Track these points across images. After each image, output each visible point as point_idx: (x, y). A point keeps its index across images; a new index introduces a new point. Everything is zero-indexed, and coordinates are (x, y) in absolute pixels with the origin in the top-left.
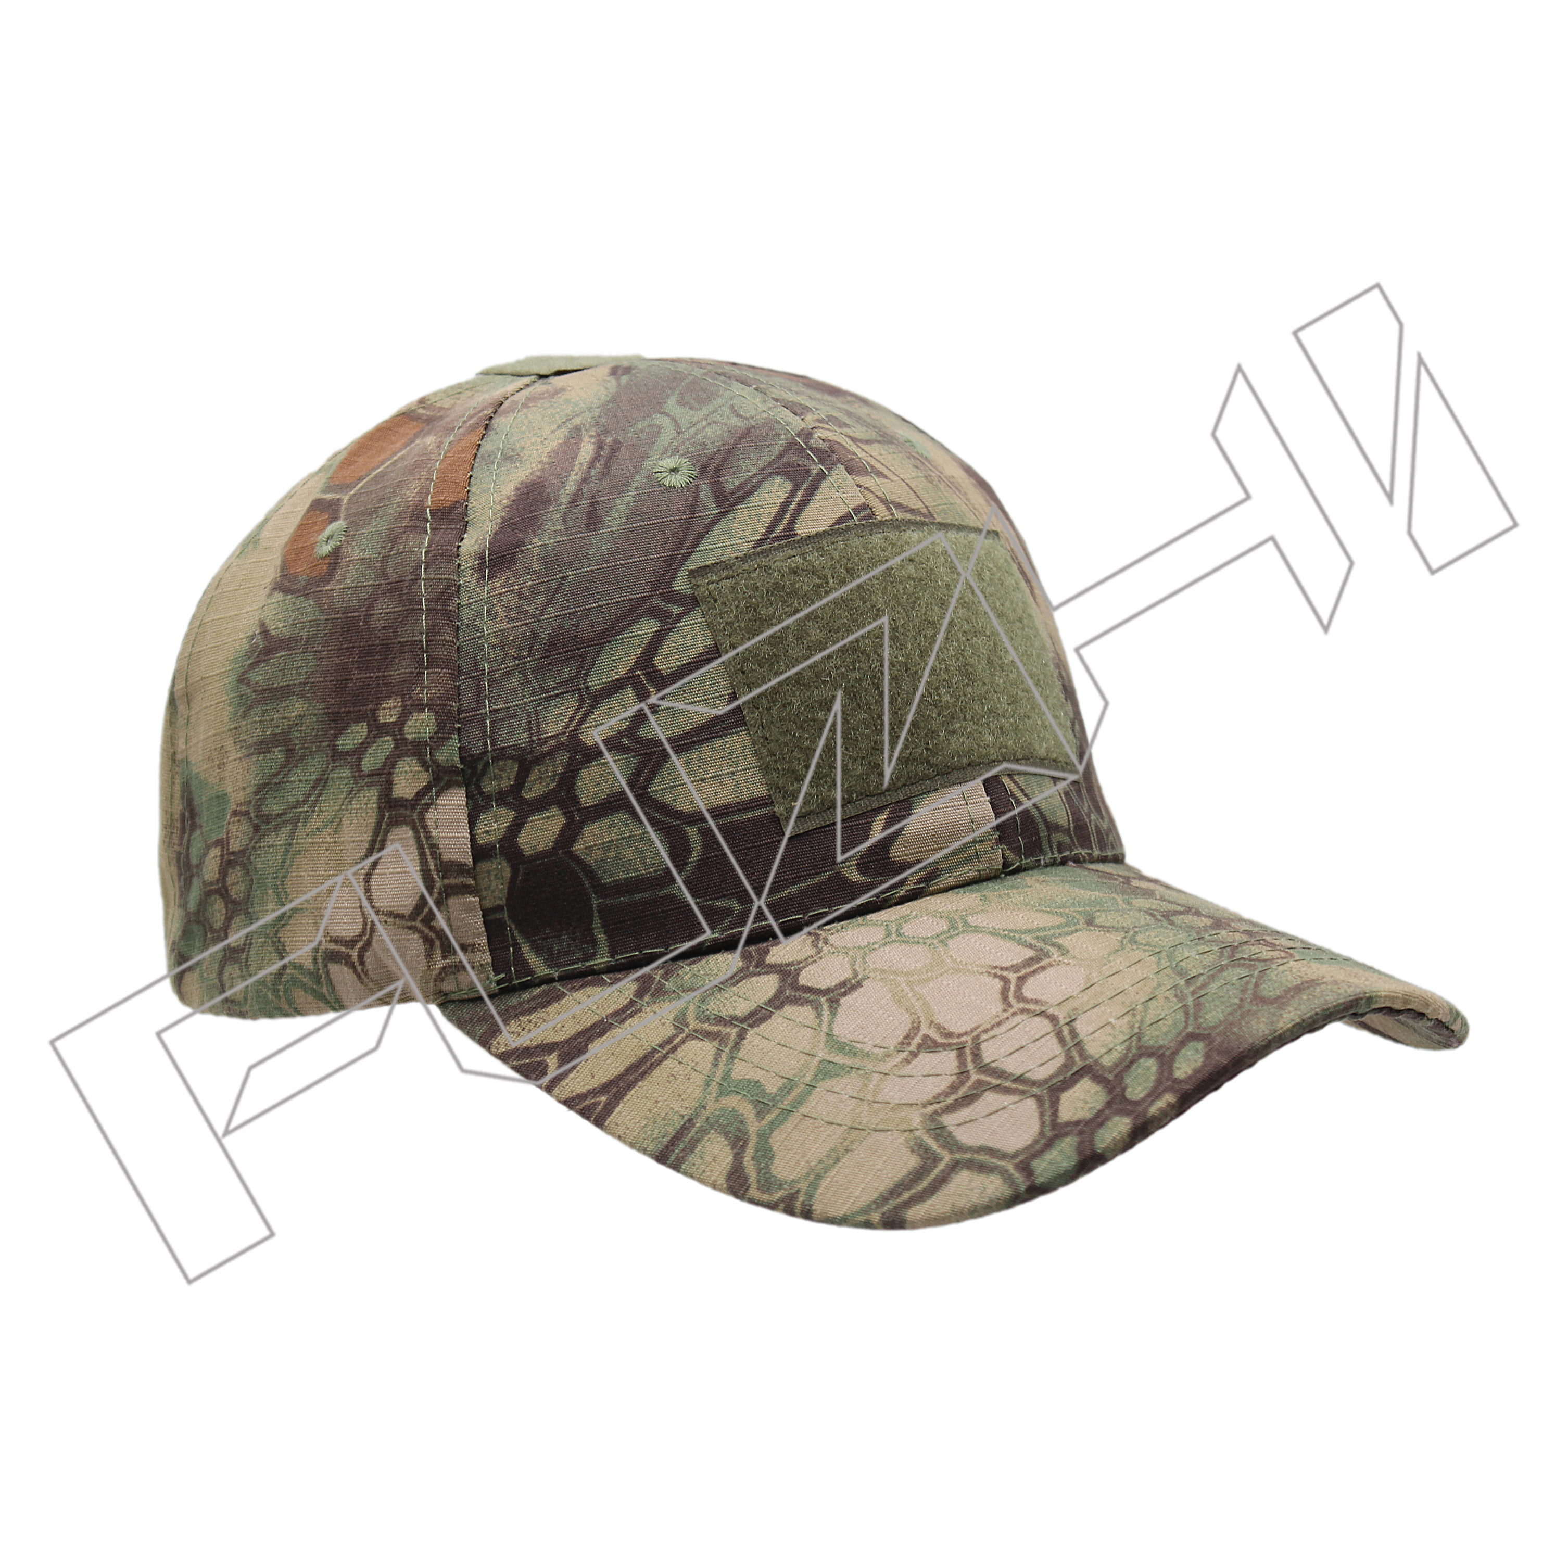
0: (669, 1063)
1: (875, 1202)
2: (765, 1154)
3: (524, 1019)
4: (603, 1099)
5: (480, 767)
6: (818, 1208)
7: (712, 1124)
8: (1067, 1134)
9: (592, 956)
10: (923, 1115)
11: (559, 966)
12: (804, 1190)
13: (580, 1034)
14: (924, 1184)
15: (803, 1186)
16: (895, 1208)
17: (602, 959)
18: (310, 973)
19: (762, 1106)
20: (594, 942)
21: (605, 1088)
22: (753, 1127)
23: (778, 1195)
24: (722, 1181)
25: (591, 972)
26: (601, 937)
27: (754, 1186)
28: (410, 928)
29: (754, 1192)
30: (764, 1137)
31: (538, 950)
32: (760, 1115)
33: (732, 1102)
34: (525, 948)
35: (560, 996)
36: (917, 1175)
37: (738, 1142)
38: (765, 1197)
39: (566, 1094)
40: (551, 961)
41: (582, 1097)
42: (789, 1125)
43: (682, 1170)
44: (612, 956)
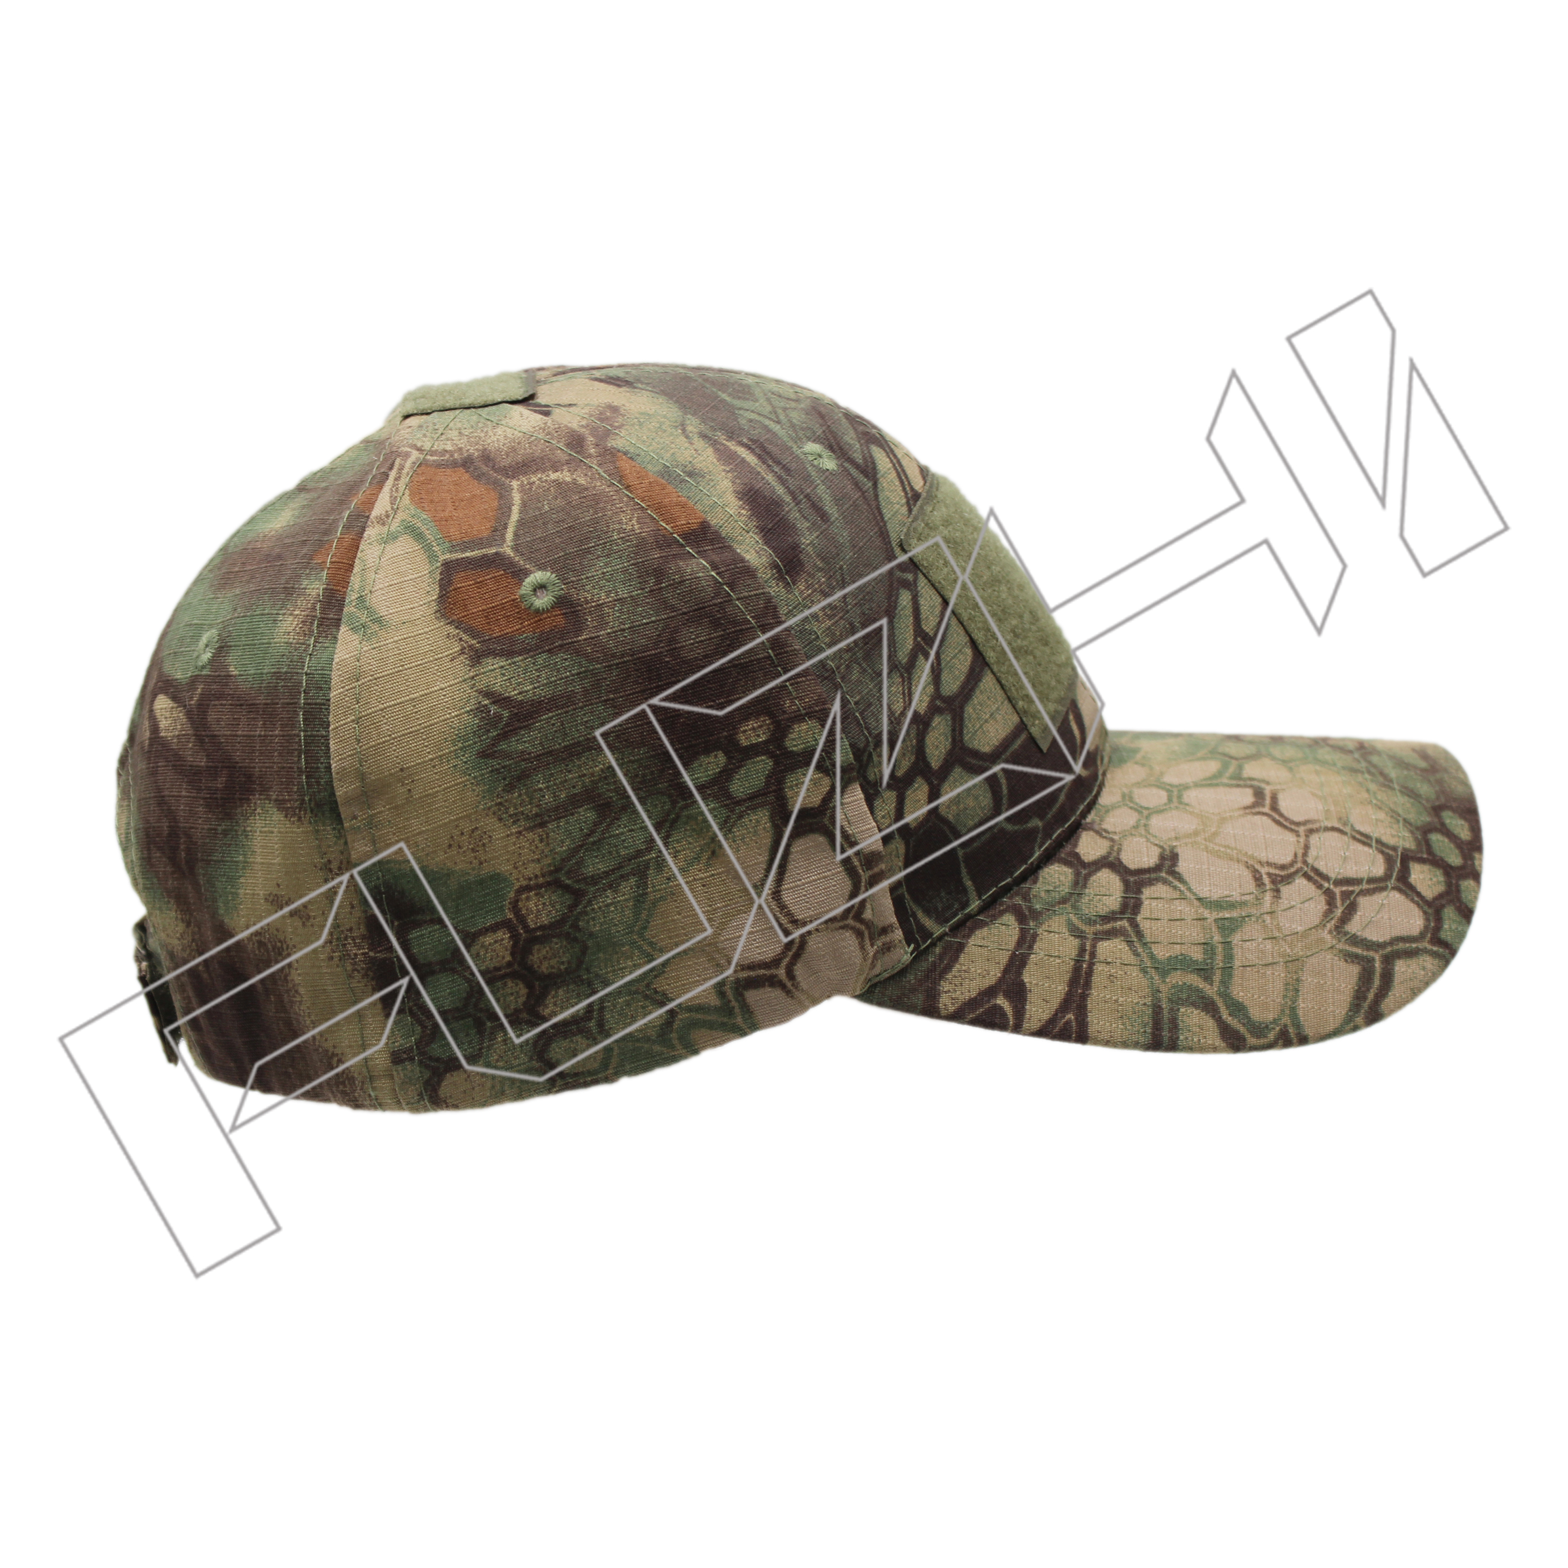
0: (1098, 968)
1: (1350, 1010)
2: (1238, 1008)
3: (949, 976)
4: (1070, 1016)
5: (865, 758)
6: (1309, 1031)
7: (1176, 1002)
8: (1443, 906)
9: (965, 905)
10: (1330, 932)
11: (947, 921)
12: (1289, 1022)
13: (1006, 971)
14: (1377, 982)
15: (1286, 1020)
16: (1370, 1008)
17: (975, 905)
18: (717, 1009)
19: (1205, 972)
20: (965, 891)
21: (1065, 1006)
22: (1211, 991)
23: (1272, 1036)
24: (1219, 1042)
25: (969, 917)
26: (969, 883)
27: (1248, 1036)
28: (842, 928)
29: (1251, 1041)
30: (1225, 996)
31: (928, 912)
32: (1208, 979)
33: (1176, 978)
34: (920, 914)
35: (961, 947)
36: (1366, 977)
37: (1209, 1007)
38: (1262, 1041)
39: (1036, 1025)
40: (942, 921)
41: (1052, 1021)
42: (1236, 979)
43: (1181, 1047)
44: (980, 898)
